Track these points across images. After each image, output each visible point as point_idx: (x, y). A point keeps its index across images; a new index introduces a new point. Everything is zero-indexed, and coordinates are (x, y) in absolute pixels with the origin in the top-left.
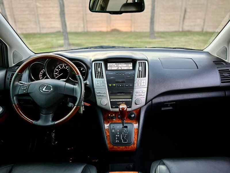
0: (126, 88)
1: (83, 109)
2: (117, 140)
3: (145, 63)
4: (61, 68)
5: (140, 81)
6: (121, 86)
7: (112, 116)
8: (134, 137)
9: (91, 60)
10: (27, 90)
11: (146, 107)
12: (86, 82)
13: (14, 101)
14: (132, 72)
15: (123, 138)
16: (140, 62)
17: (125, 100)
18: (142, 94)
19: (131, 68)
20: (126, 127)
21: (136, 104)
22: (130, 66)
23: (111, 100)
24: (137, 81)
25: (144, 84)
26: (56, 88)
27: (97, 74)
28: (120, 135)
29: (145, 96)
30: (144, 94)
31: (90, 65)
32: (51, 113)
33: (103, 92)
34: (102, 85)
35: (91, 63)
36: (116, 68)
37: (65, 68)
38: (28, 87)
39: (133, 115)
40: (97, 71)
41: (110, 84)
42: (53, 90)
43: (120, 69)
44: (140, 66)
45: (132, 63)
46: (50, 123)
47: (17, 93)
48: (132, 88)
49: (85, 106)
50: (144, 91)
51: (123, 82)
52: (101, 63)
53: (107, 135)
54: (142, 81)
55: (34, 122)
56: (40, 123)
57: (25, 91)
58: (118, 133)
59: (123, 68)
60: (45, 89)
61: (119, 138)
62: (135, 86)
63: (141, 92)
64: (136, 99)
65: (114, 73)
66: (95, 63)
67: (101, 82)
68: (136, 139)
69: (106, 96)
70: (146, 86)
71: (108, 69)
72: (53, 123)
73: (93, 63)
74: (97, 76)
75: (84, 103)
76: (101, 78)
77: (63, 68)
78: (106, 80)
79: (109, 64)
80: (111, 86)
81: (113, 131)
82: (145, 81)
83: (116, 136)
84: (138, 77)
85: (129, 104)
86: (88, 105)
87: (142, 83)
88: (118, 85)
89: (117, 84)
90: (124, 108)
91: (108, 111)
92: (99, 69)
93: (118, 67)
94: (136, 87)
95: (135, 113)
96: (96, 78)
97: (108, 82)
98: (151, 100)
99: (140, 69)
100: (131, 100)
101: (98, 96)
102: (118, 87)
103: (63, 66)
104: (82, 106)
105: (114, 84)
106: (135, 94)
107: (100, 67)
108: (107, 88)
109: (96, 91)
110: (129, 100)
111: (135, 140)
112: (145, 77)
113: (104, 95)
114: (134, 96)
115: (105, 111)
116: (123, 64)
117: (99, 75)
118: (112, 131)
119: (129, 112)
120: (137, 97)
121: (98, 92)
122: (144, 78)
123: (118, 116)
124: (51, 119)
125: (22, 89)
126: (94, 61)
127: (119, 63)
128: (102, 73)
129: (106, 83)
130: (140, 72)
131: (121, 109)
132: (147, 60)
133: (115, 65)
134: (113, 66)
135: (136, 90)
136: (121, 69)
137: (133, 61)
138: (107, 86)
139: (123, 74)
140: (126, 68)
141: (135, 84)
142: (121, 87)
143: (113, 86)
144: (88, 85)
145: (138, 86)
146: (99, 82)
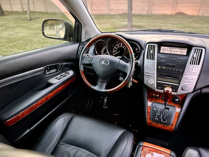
0: (175, 72)
1: (131, 84)
2: (157, 118)
3: (202, 50)
4: (119, 47)
5: (192, 68)
6: (170, 69)
7: (156, 96)
8: (174, 120)
9: (146, 42)
10: (91, 61)
11: (193, 94)
12: (137, 62)
13: (81, 68)
14: (185, 58)
15: (163, 118)
16: (196, 49)
17: (172, 84)
18: (192, 82)
19: (185, 54)
20: (168, 109)
21: (182, 90)
22: (184, 52)
23: (158, 81)
24: (188, 67)
25: (196, 72)
26: (112, 63)
27: (149, 55)
28: (160, 114)
29: (194, 84)
30: (194, 82)
31: (145, 46)
32: (106, 82)
33: (152, 73)
34: (152, 66)
35: (146, 44)
36: (168, 52)
37: (122, 47)
38: (92, 59)
39: (177, 100)
40: (149, 53)
41: (160, 66)
42: (109, 64)
43: (173, 53)
44: (195, 53)
45: (187, 49)
46: (103, 90)
47: (83, 62)
48: (182, 73)
49: (133, 82)
50: (194, 79)
51: (174, 66)
52: (155, 46)
53: (148, 111)
54: (194, 69)
55: (92, 87)
56: (96, 88)
57: (89, 62)
58: (159, 112)
59: (176, 53)
60: (104, 63)
61: (159, 117)
62: (185, 72)
63: (190, 79)
64: (183, 85)
65: (166, 56)
66: (149, 45)
67: (152, 63)
68: (176, 122)
69: (154, 77)
70: (198, 74)
71: (161, 52)
72: (105, 90)
73: (148, 45)
74: (149, 57)
75: (132, 80)
76: (152, 60)
77: (121, 47)
78: (156, 62)
79: (162, 48)
80: (160, 69)
81: (155, 109)
82: (197, 69)
83: (157, 114)
84: (190, 64)
85: (175, 88)
86: (136, 82)
87: (194, 70)
88: (167, 69)
89: (166, 67)
90: (169, 91)
91: (153, 91)
92: (152, 51)
93: (171, 51)
94: (186, 74)
95: (180, 98)
96: (147, 59)
97: (158, 64)
98: (201, 89)
99: (195, 56)
100: (178, 85)
101: (146, 75)
103: (121, 45)
104: (131, 82)
105: (164, 67)
106: (183, 79)
107: (153, 50)
108: (156, 70)
109: (146, 71)
110: (176, 84)
111: (174, 122)
112: (199, 64)
113: (152, 76)
114: (182, 82)
115: (150, 90)
116: (177, 49)
117: (151, 57)
118: (153, 109)
119: (174, 96)
120: (185, 83)
121: (146, 72)
122: (197, 66)
123: (162, 97)
124: (104, 87)
125: (88, 60)
126: (148, 43)
127: (173, 48)
128: (154, 56)
129: (156, 65)
130: (194, 59)
131: (165, 91)
132: (204, 48)
133: (169, 49)
134: (166, 50)
135: (185, 76)
136: (174, 53)
137: (189, 47)
138: (156, 68)
139: (175, 59)
140: (179, 53)
141: (185, 70)
143: (162, 69)
144: (138, 64)
145: (188, 72)
146: (149, 63)
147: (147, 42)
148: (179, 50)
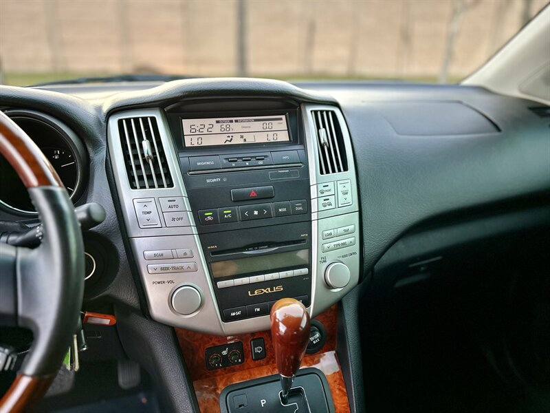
0: (278, 221)
3: (334, 114)
5: (331, 186)
6: (256, 213)
7: (224, 352)
9: (99, 109)
12: (88, 212)
14: (291, 154)
16: (315, 112)
17: (283, 274)
18: (348, 241)
19: (284, 137)
20: (298, 393)
21: (328, 286)
22: (277, 129)
23: (221, 284)
24: (321, 187)
25: (349, 196)
27: (138, 167)
29: (357, 248)
30: (352, 240)
31: (100, 131)
33: (181, 252)
34: (168, 216)
35: (103, 119)
36: (220, 141)
39: (317, 336)
40: (136, 157)
41: (207, 209)
43: (237, 140)
44: (319, 127)
45: (283, 117)
50: (351, 228)
51: (265, 197)
52: (153, 120)
54: (341, 188)
59: (250, 139)
62: (314, 209)
63: (341, 231)
64: (325, 265)
65: (220, 160)
66: (120, 122)
67: (165, 204)
69: (197, 271)
70: (356, 206)
71: (188, 144)
73: (113, 123)
74: (141, 178)
76: (161, 186)
78: (184, 193)
79: (187, 123)
80: (215, 222)
82: (348, 187)
84: (322, 173)
87: (340, 194)
88: (243, 213)
89: (238, 208)
92: (146, 144)
93: (231, 134)
96: (133, 187)
97: (198, 200)
99: (324, 137)
100: (305, 271)
101: (154, 272)
102: (245, 219)
105: (226, 207)
107: (149, 137)
108: (194, 231)
109: (143, 249)
110: (296, 272)
112: (346, 169)
113: (185, 265)
116: (249, 121)
120: (329, 257)
121: (150, 253)
122: (343, 173)
123: (253, 351)
126: (113, 112)
127: (234, 119)
128: (164, 165)
129: (189, 207)
130: (326, 149)
132: (336, 105)
133: (217, 128)
134: (207, 131)
136: (241, 142)
137: (290, 108)
138: (192, 222)
139: (261, 162)
140: (261, 138)
141: (314, 203)
142: (256, 218)
144: (96, 223)
145: (328, 207)
146: (152, 207)
147: (105, 109)
148: (258, 126)
